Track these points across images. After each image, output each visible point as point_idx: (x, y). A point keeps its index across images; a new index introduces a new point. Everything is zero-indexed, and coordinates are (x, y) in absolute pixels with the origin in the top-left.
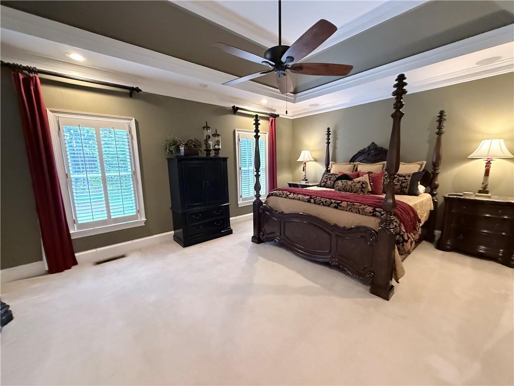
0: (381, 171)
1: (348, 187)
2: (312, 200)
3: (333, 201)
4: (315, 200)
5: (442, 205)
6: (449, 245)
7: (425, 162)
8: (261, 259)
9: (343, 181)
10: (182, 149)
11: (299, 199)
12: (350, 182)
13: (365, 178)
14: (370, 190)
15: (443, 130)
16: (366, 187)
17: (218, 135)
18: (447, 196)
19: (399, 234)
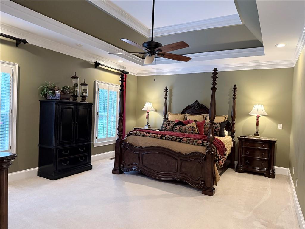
0: (202, 121)
1: (183, 130)
2: (164, 137)
3: (178, 138)
4: (165, 137)
5: (237, 143)
6: (242, 168)
7: (228, 116)
8: (126, 183)
9: (180, 126)
10: (58, 93)
11: (154, 137)
12: (184, 127)
13: (194, 124)
14: (197, 132)
15: (236, 96)
16: (195, 130)
17: (86, 85)
18: (239, 137)
19: (216, 156)
